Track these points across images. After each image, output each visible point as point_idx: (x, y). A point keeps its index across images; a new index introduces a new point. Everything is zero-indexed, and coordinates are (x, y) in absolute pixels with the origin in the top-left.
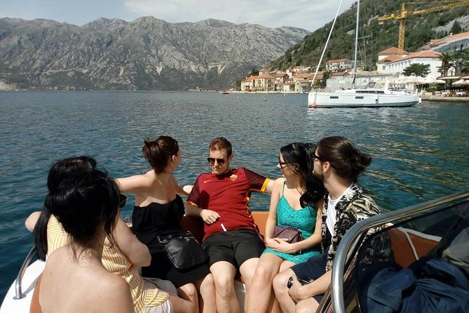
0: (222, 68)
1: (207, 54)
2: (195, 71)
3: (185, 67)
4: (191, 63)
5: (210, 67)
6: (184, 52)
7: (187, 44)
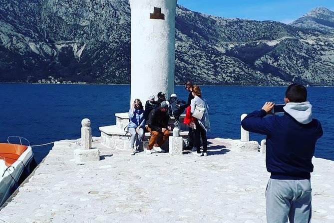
0: (79, 48)
1: (49, 27)
2: (37, 52)
3: (20, 45)
4: (27, 39)
5: (59, 47)
6: (12, 23)
7: (14, 11)
